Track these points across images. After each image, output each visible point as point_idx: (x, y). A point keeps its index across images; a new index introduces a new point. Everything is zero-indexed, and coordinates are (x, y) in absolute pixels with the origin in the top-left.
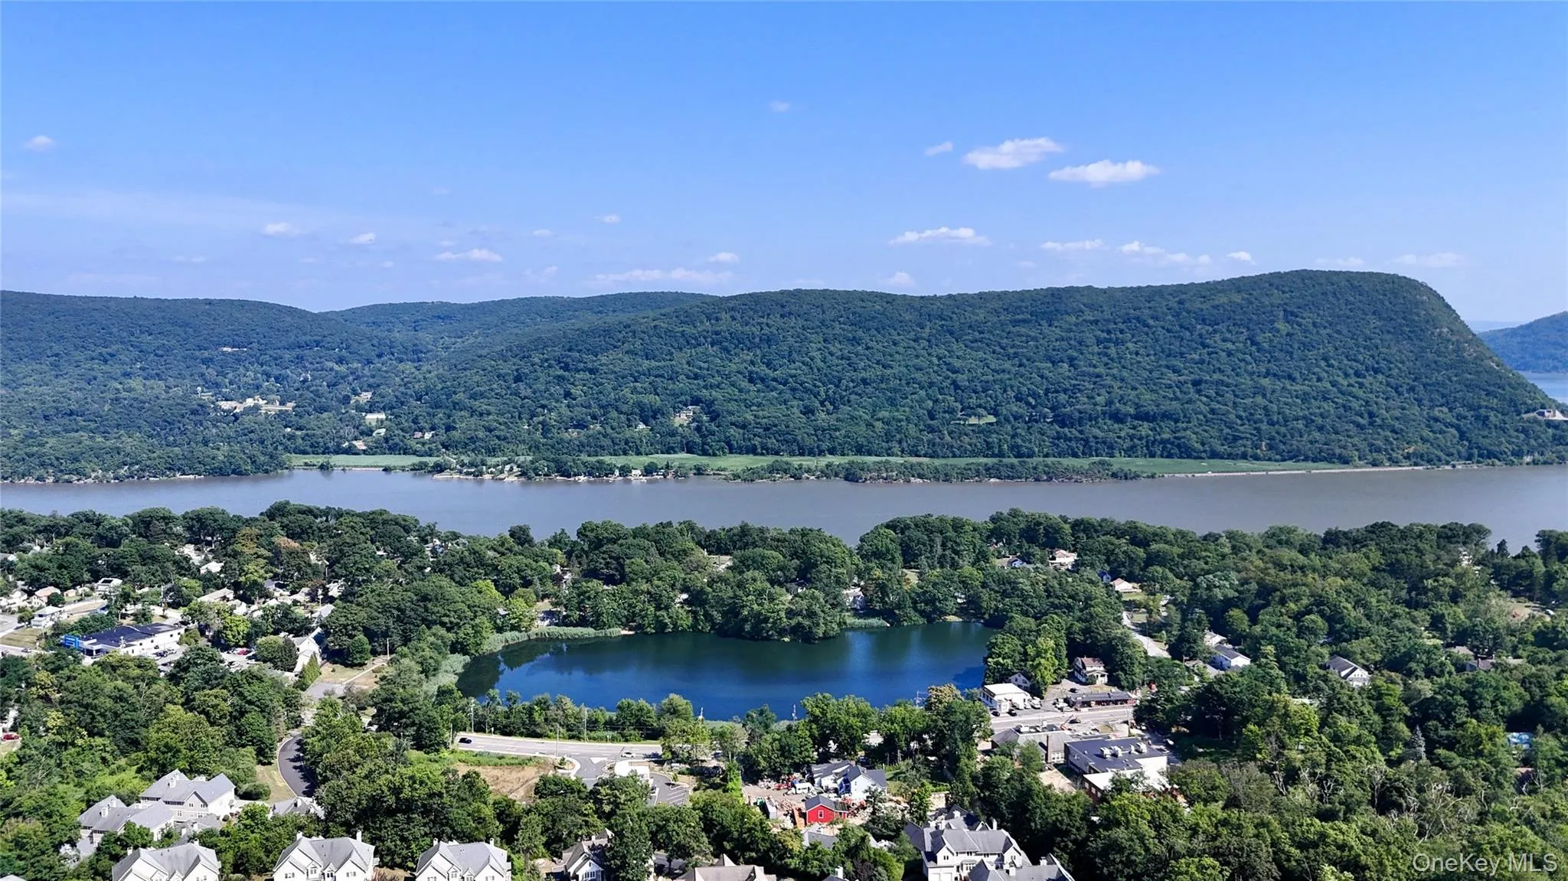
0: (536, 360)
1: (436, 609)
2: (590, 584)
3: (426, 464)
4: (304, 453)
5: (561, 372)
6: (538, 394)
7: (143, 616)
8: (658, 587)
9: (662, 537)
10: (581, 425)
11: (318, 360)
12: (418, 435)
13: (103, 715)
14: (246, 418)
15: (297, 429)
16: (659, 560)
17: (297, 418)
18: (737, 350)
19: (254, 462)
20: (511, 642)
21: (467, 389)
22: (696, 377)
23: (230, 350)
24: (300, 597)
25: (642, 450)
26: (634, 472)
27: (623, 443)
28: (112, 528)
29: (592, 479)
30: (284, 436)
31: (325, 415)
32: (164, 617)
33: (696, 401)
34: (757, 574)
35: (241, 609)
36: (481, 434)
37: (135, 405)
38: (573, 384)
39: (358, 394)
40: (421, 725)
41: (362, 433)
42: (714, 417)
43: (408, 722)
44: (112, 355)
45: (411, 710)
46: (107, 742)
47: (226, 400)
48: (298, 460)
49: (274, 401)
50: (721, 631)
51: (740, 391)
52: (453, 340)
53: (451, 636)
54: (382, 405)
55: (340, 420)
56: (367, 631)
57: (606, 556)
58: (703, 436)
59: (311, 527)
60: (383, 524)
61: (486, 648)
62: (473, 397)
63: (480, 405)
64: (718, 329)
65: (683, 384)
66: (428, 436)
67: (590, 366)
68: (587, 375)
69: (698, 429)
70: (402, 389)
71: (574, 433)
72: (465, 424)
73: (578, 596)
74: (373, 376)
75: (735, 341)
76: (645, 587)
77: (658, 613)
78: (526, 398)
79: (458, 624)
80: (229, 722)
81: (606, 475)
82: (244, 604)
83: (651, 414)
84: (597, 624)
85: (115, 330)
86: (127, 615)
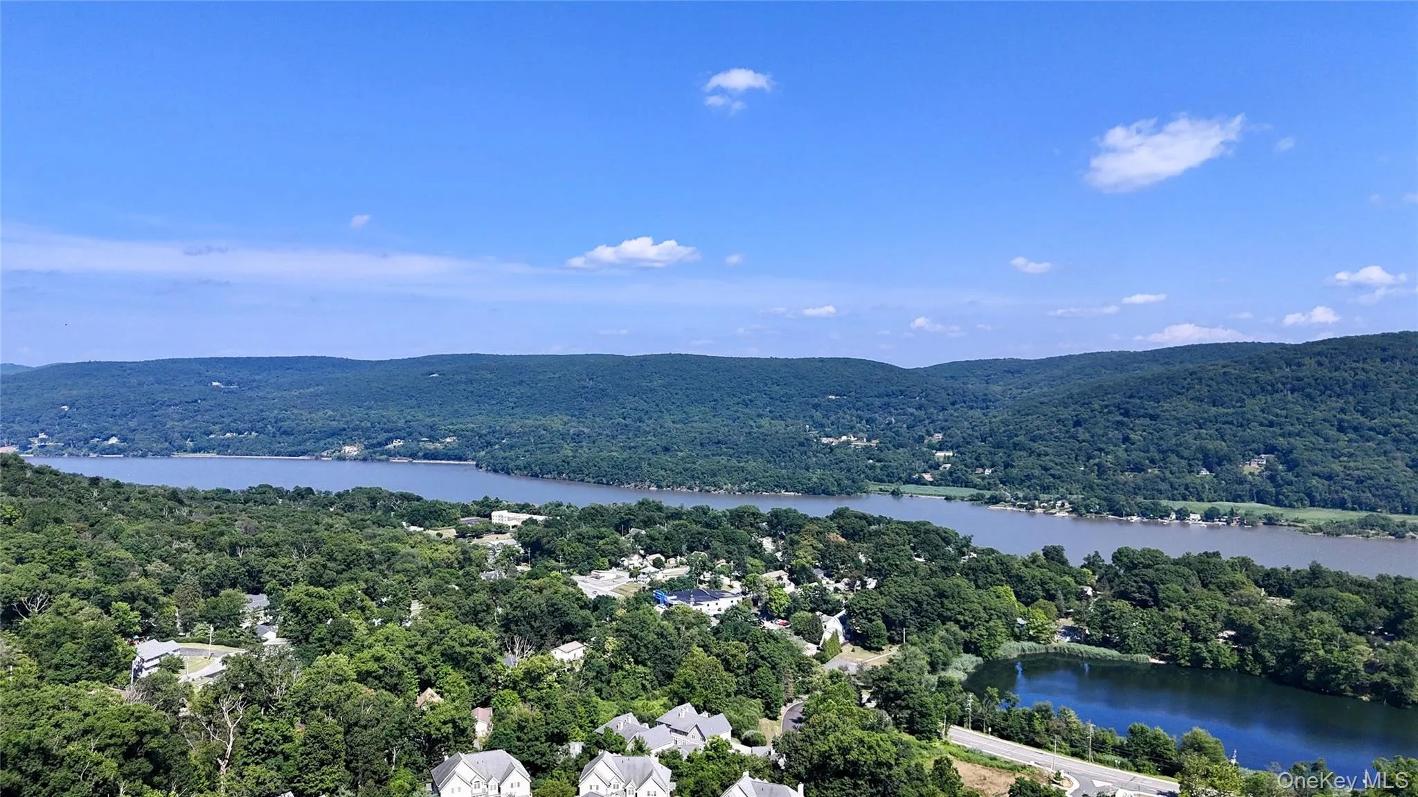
0: (1096, 406)
1: (950, 606)
2: (1115, 603)
3: (983, 496)
4: (882, 481)
5: (1120, 418)
6: (1096, 438)
7: (715, 584)
8: (1195, 616)
9: (1206, 567)
10: (1138, 468)
11: (902, 406)
12: (980, 470)
13: (645, 646)
14: (838, 451)
15: (878, 461)
16: (1198, 590)
17: (878, 452)
18: (1324, 398)
19: (839, 485)
20: (1027, 652)
21: (1028, 432)
22: (1271, 424)
23: (834, 397)
24: (841, 586)
25: (1204, 496)
26: (1192, 516)
27: (1182, 488)
28: (715, 518)
29: (1145, 520)
30: (866, 467)
31: (901, 450)
32: (731, 587)
33: (1270, 449)
34: (1324, 615)
35: (790, 588)
36: (1037, 472)
37: (761, 437)
38: (1132, 429)
39: (932, 436)
40: (913, 709)
41: (930, 467)
42: (1292, 466)
43: (903, 704)
44: (751, 401)
45: (906, 692)
46: (647, 671)
47: (827, 437)
48: (873, 487)
49: (862, 438)
50: (1275, 677)
51: (1327, 440)
52: (1020, 391)
53: (964, 635)
54: (950, 445)
55: (913, 455)
56: (886, 618)
57: (1138, 579)
58: (1277, 486)
59: (862, 530)
60: (925, 533)
61: (1000, 653)
62: (1033, 440)
63: (1038, 446)
64: (1300, 374)
65: (1255, 431)
66: (988, 472)
67: (1151, 412)
68: (1147, 421)
69: (1272, 478)
70: (970, 432)
71: (1129, 476)
72: (1023, 463)
73: (1102, 614)
74: (946, 421)
75: (1322, 388)
76: (1180, 614)
77: (1194, 645)
78: (1084, 441)
79: (972, 624)
80: (746, 674)
81: (1162, 517)
82: (793, 585)
83: (1215, 460)
84: (1121, 646)
85: (755, 382)
86: (704, 582)
